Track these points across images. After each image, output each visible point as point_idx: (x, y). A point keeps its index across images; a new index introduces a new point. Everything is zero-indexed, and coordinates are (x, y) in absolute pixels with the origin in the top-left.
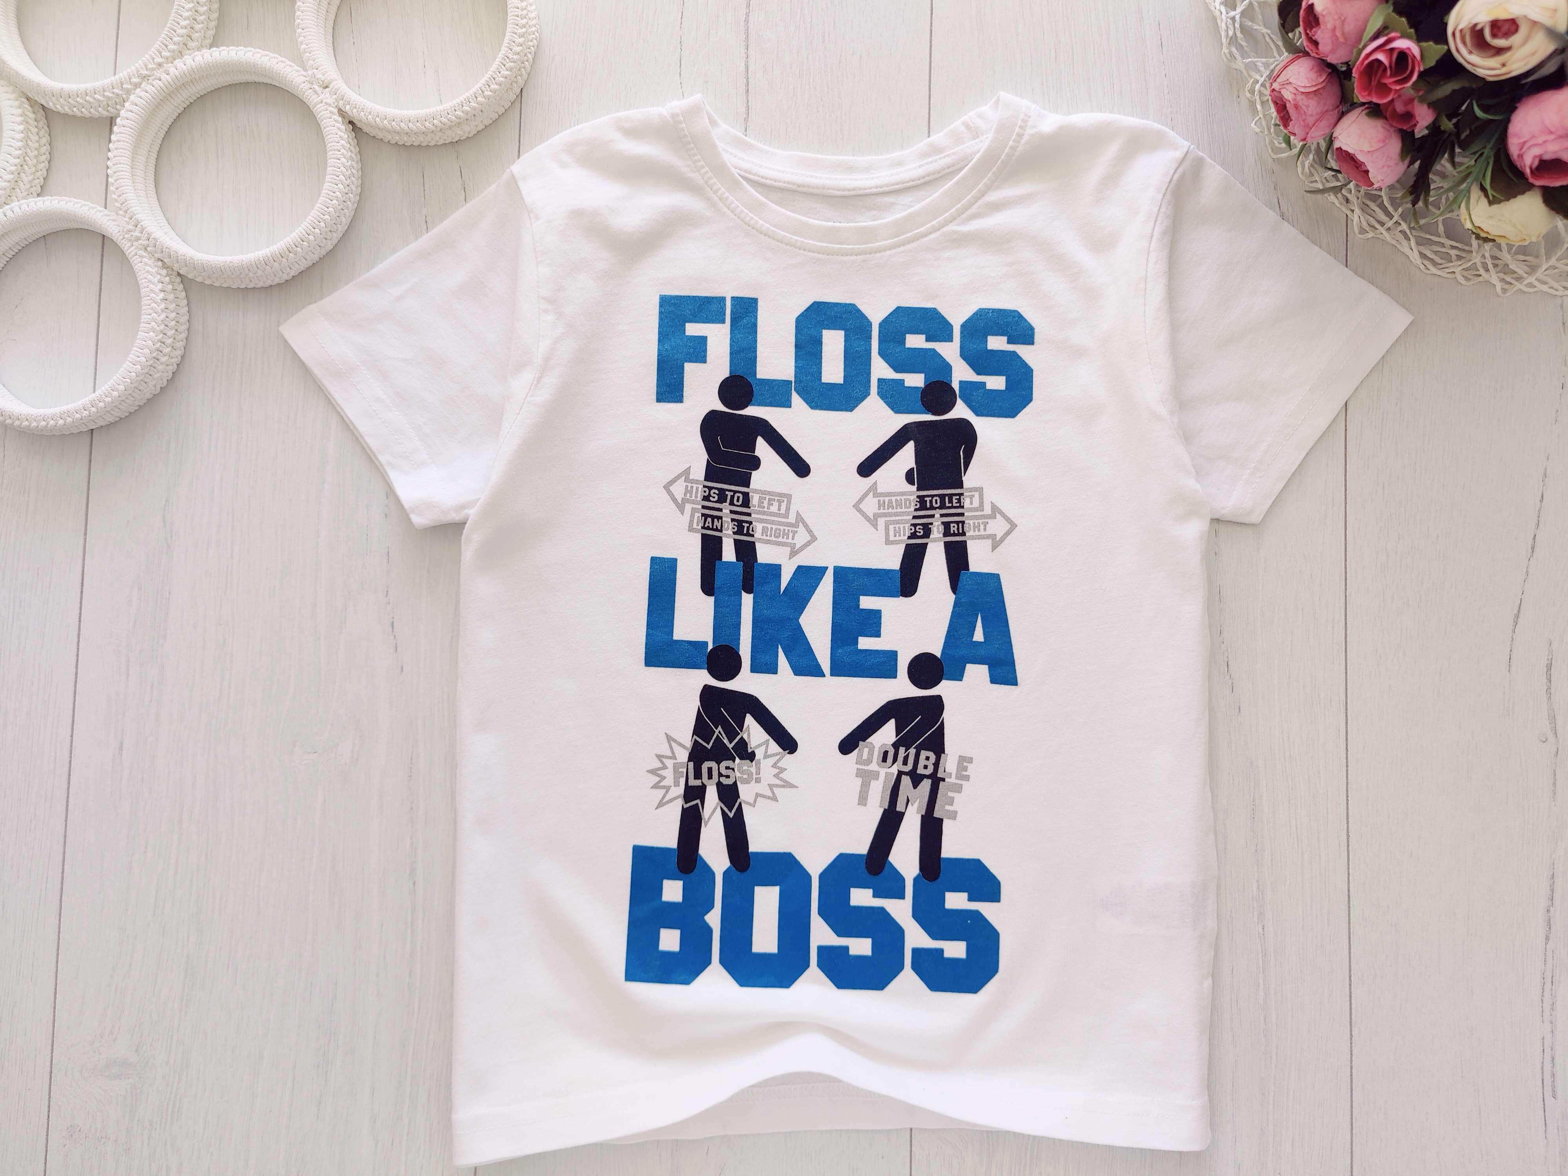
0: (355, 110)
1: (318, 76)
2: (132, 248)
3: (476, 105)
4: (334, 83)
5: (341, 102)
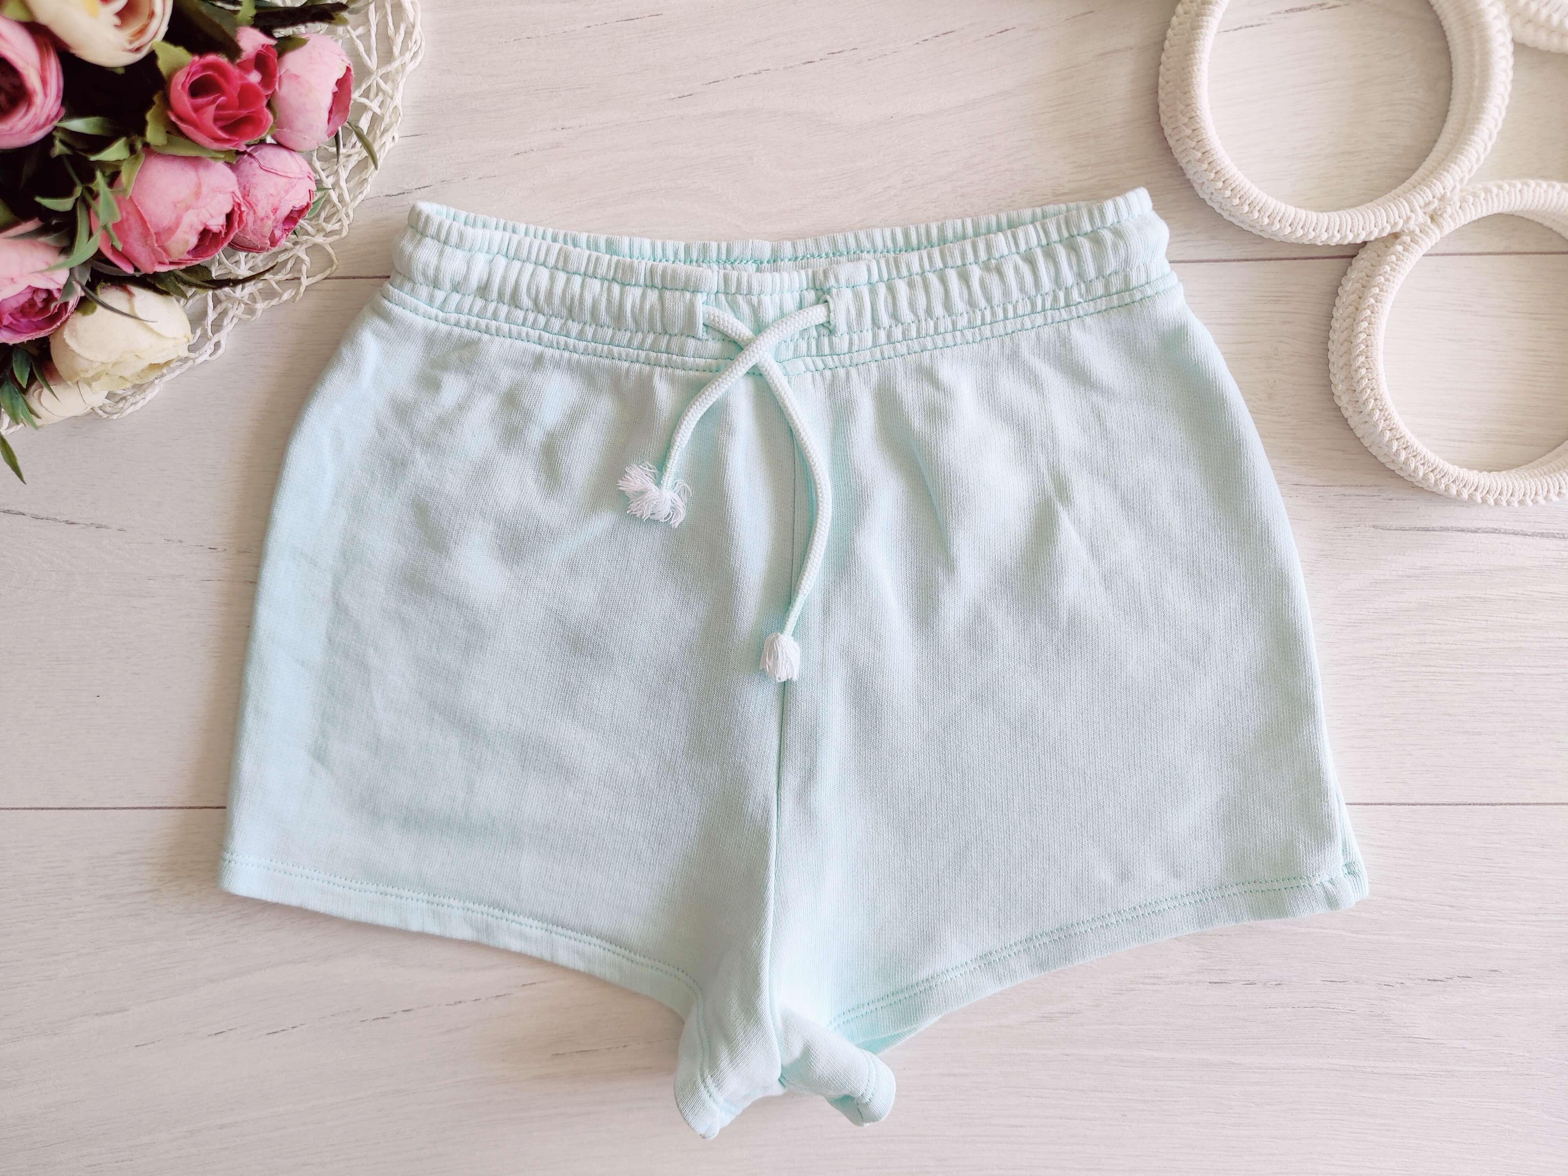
0: (1394, 258)
1: (1449, 210)
3: (1380, 430)
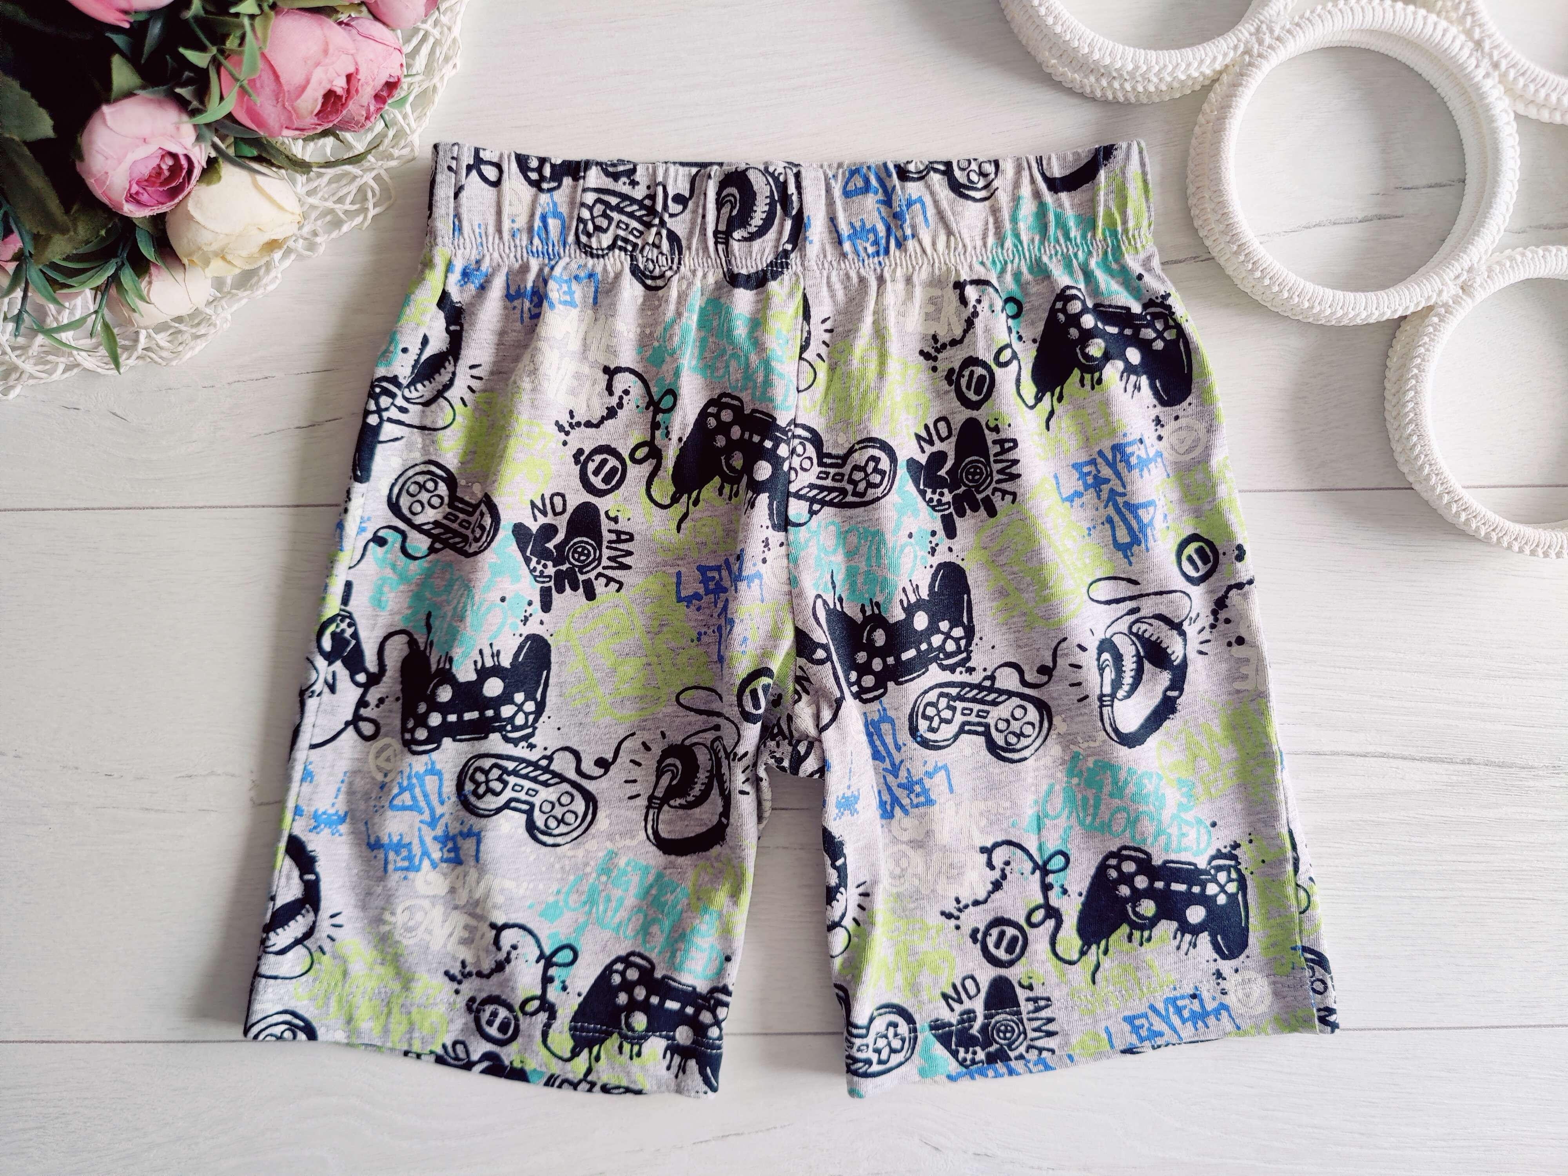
2: (1247, 34)
4: (1469, 300)
5: (1443, 310)
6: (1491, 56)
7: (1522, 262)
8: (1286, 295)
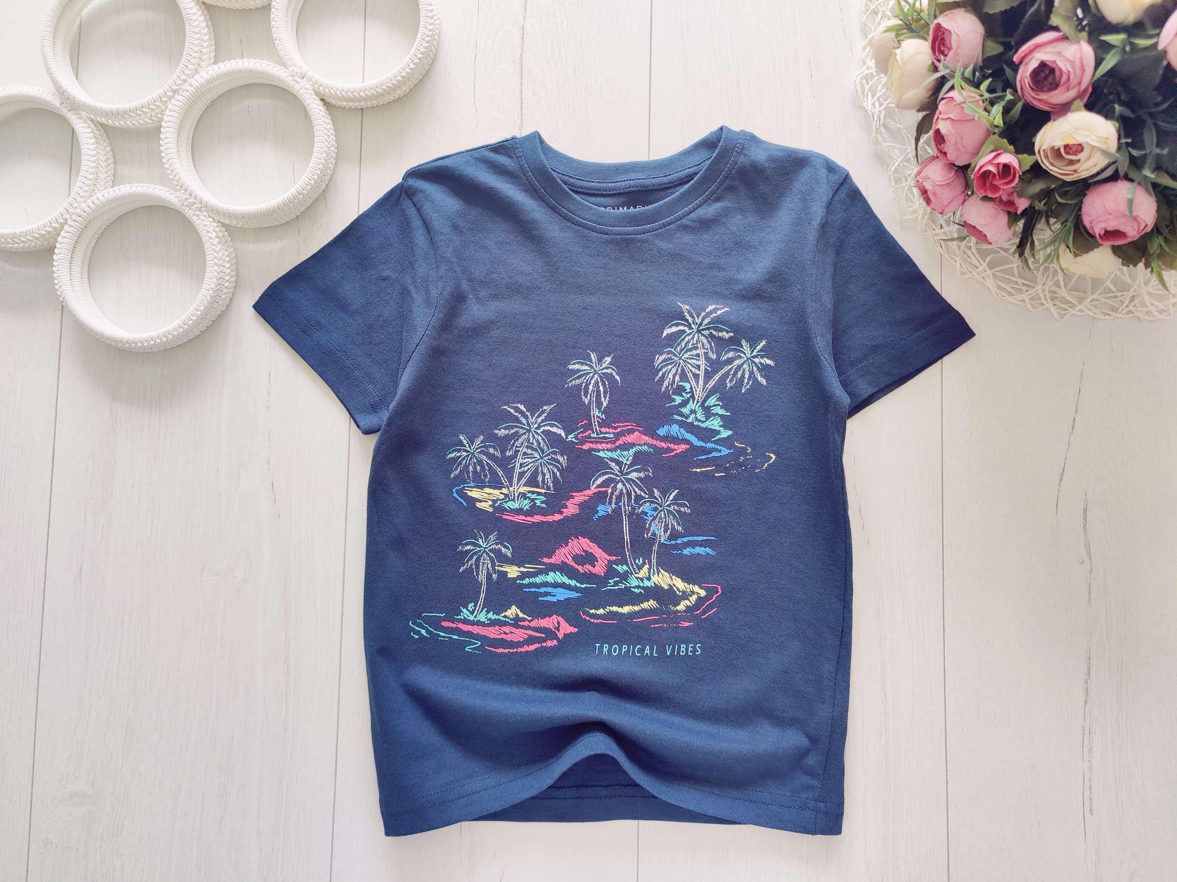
1: (296, 71)
2: (190, 211)
3: (409, 71)
6: (180, 84)
7: (284, 50)
8: (321, 166)
